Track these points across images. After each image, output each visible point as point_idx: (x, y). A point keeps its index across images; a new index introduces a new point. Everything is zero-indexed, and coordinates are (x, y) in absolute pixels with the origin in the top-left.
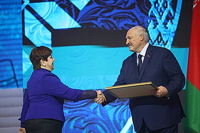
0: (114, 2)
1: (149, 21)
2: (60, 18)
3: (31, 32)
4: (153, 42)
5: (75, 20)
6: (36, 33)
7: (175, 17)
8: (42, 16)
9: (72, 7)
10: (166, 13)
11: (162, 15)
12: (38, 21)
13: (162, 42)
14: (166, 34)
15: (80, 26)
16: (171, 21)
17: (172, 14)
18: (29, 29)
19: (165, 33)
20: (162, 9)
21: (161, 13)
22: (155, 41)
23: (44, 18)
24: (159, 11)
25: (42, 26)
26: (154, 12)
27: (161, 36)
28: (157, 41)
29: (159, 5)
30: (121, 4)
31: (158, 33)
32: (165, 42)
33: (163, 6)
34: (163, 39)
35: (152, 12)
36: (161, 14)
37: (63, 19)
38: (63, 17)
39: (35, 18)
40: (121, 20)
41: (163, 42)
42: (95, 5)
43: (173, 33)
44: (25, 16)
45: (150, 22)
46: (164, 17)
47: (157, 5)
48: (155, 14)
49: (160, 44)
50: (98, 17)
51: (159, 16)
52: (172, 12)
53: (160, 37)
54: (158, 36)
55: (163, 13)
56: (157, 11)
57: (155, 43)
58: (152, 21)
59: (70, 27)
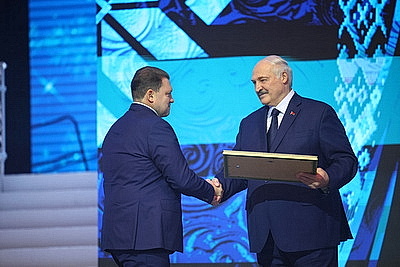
0: (272, 9)
1: (339, 46)
3: (114, 65)
4: (347, 86)
6: (122, 68)
7: (390, 39)
9: (192, 18)
10: (372, 31)
11: (365, 34)
12: (126, 45)
13: (364, 87)
14: (371, 73)
15: (205, 55)
16: (382, 48)
17: (385, 33)
18: (111, 61)
19: (370, 69)
20: (365, 23)
21: (361, 31)
22: (350, 86)
24: (359, 27)
25: (134, 53)
26: (348, 30)
27: (363, 76)
28: (354, 86)
29: (358, 16)
30: (286, 14)
31: (356, 69)
33: (367, 17)
34: (366, 81)
35: (345, 28)
36: (363, 32)
37: (174, 42)
38: (174, 37)
39: (121, 39)
41: (367, 88)
42: (235, 15)
43: (384, 70)
44: (103, 35)
45: (341, 48)
46: (367, 39)
47: (355, 15)
48: (351, 33)
49: (361, 90)
51: (358, 38)
52: (383, 29)
53: (359, 78)
54: (357, 76)
55: (366, 31)
56: (354, 28)
57: (351, 90)
58: (345, 47)
59: (188, 57)
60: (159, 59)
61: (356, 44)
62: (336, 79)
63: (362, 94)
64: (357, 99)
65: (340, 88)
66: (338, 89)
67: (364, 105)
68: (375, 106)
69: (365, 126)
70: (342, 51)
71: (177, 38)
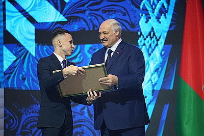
1: (141, 14)
2: (45, 11)
3: (13, 25)
4: (145, 37)
5: (61, 13)
6: (18, 27)
7: (169, 11)
8: (25, 9)
10: (159, 6)
11: (155, 8)
12: (20, 14)
13: (154, 37)
15: (66, 20)
16: (165, 15)
17: (166, 7)
18: (11, 22)
19: (158, 28)
20: (155, 1)
22: (147, 37)
23: (27, 11)
24: (152, 4)
25: (25, 19)
26: (146, 5)
27: (154, 32)
28: (149, 37)
31: (151, 28)
32: (158, 38)
34: (156, 34)
35: (144, 5)
36: (154, 6)
37: (48, 12)
38: (47, 10)
39: (17, 11)
40: (111, 13)
41: (156, 38)
43: (166, 28)
44: (6, 8)
45: (142, 15)
46: (157, 11)
48: (147, 7)
49: (153, 39)
50: (86, 10)
51: (151, 10)
52: (166, 5)
53: (152, 33)
54: (151, 31)
55: (156, 6)
56: (149, 4)
57: (147, 39)
58: (144, 15)
59: (56, 21)
60: (39, 22)
61: (150, 13)
62: (139, 33)
63: (154, 42)
64: (151, 45)
65: (141, 38)
66: (140, 38)
67: (155, 47)
68: (161, 49)
69: (155, 59)
70: (142, 17)
71: (49, 10)
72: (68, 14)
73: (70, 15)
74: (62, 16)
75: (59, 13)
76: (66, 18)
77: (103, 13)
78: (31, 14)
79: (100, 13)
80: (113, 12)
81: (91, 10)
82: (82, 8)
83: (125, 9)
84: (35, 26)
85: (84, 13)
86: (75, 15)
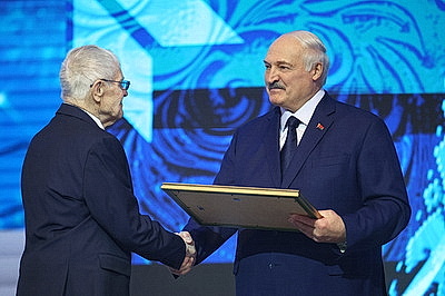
2: (181, 13)
5: (227, 20)
8: (126, 7)
12: (113, 20)
15: (239, 41)
23: (133, 13)
25: (125, 35)
37: (189, 18)
38: (189, 11)
40: (368, 24)
50: (296, 15)
59: (212, 42)
60: (163, 44)
71: (193, 13)
72: (246, 25)
73: (252, 28)
74: (228, 29)
75: (220, 22)
76: (241, 35)
77: (345, 23)
78: (143, 21)
79: (336, 22)
80: (375, 21)
81: (312, 14)
82: (286, 9)
83: (407, 13)
84: (154, 56)
85: (292, 22)
86: (266, 27)
